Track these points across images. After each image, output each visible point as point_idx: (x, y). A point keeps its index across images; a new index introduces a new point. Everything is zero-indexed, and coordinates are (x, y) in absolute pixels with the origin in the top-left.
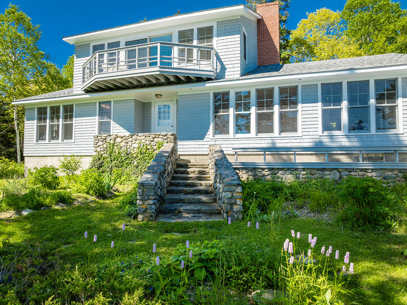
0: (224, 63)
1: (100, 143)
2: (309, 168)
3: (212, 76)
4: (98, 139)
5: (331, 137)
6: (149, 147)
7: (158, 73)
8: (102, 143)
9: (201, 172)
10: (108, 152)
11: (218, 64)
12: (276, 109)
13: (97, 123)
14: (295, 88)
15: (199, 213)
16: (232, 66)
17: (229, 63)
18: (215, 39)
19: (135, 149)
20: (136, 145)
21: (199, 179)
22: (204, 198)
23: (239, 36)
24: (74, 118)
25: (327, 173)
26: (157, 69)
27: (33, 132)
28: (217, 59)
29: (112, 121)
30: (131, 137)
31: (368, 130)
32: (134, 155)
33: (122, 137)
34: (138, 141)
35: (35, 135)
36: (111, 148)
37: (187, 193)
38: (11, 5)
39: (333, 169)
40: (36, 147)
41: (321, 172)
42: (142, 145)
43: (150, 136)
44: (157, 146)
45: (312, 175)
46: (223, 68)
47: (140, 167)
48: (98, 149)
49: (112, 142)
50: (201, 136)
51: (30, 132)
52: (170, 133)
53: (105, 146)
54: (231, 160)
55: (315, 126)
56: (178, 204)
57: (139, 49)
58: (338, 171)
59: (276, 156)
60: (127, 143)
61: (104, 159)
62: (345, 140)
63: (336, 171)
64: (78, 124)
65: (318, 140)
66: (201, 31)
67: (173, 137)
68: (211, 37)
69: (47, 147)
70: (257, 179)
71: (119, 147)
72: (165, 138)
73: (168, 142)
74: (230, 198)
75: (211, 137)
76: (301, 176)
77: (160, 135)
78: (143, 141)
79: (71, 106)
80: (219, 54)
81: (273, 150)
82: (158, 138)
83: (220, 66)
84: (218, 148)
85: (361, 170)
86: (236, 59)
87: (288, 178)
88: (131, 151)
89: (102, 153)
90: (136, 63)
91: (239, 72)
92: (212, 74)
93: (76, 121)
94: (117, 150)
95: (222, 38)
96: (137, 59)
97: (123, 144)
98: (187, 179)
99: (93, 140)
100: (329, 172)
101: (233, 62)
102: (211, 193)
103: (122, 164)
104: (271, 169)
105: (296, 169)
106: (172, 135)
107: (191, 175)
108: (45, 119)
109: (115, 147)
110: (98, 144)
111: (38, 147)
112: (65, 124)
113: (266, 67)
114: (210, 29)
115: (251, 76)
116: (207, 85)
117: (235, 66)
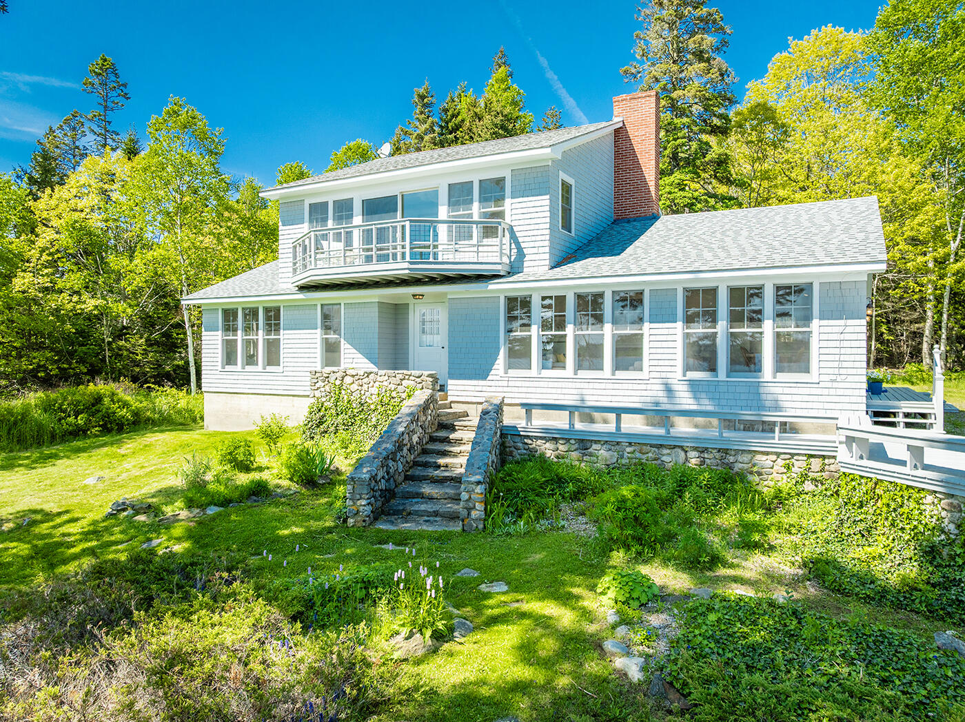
0: (523, 245)
1: (320, 384)
2: (638, 443)
3: (499, 271)
4: (316, 377)
6: (394, 394)
7: (407, 271)
8: (323, 384)
10: (333, 399)
11: (513, 246)
12: (608, 329)
13: (318, 341)
14: (640, 293)
15: (436, 516)
16: (535, 250)
17: (532, 244)
18: (508, 201)
19: (373, 397)
20: (374, 390)
23: (548, 197)
24: (281, 331)
25: (666, 451)
26: (406, 265)
27: (215, 351)
28: (511, 238)
29: (342, 340)
30: (368, 376)
31: (757, 372)
32: (372, 407)
33: (353, 376)
34: (377, 384)
35: (220, 355)
36: (337, 393)
37: (432, 481)
38: (172, 98)
39: (675, 447)
40: (221, 377)
41: (656, 450)
42: (384, 390)
43: (395, 377)
44: (406, 394)
45: (644, 454)
46: (521, 255)
47: (379, 427)
48: (318, 394)
49: (338, 382)
50: (482, 374)
51: (211, 351)
52: (426, 373)
53: (327, 388)
55: (672, 363)
56: (414, 500)
57: (378, 229)
58: (683, 450)
60: (362, 386)
61: (326, 410)
63: (679, 450)
64: (289, 341)
66: (485, 185)
67: (431, 380)
68: (503, 198)
69: (240, 377)
71: (349, 391)
72: (419, 380)
73: (423, 388)
74: (467, 500)
75: (501, 372)
76: (626, 454)
77: (410, 375)
78: (385, 383)
79: (278, 310)
80: (515, 229)
82: (408, 379)
83: (516, 251)
86: (543, 238)
88: (367, 400)
89: (324, 399)
90: (373, 253)
91: (547, 262)
92: (499, 267)
93: (285, 336)
94: (346, 397)
95: (521, 199)
96: (373, 246)
97: (354, 387)
99: (309, 379)
100: (668, 451)
101: (537, 244)
103: (353, 421)
104: (579, 441)
105: (618, 443)
106: (429, 376)
108: (235, 330)
109: (343, 392)
110: (318, 385)
111: (225, 377)
112: (268, 339)
113: (629, 222)
114: (500, 182)
115: (567, 270)
116: (491, 287)
117: (541, 250)
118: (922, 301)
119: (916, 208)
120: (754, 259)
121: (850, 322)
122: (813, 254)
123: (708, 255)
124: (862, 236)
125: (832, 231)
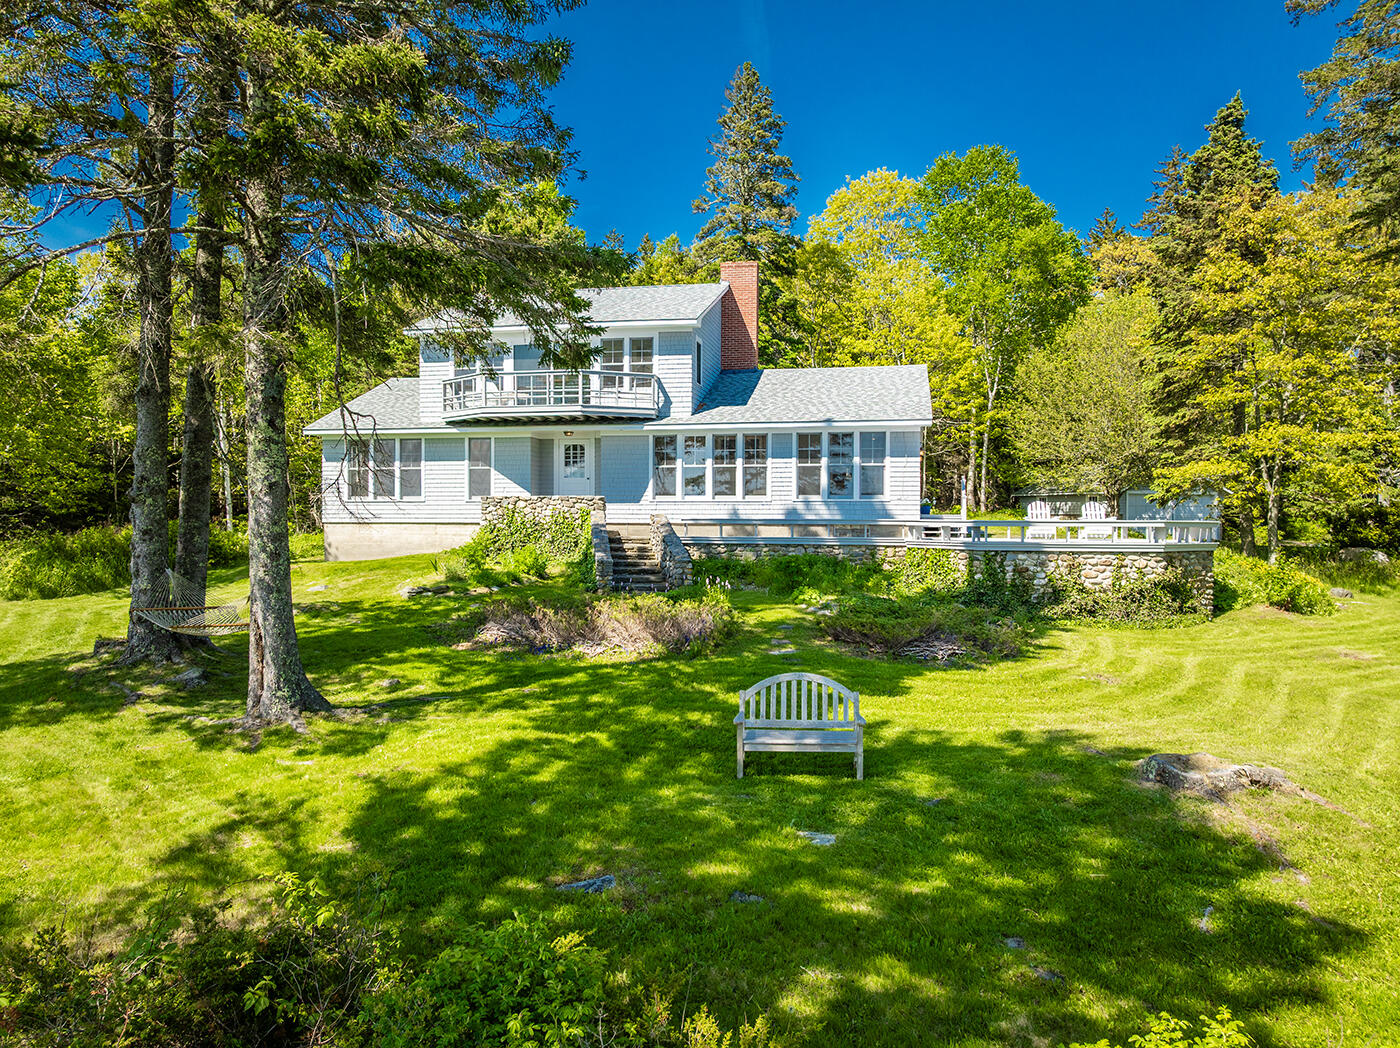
0: (669, 395)
1: (491, 508)
2: (773, 544)
3: (650, 415)
4: (487, 502)
5: (807, 503)
6: (567, 515)
8: (495, 508)
9: (640, 550)
10: (505, 521)
11: (661, 394)
12: (739, 463)
13: (467, 473)
14: (764, 437)
16: (680, 399)
17: (677, 393)
18: (656, 358)
19: (547, 518)
20: (549, 512)
21: (641, 557)
22: (652, 578)
23: (690, 356)
24: (423, 462)
26: (579, 408)
28: (659, 388)
29: (492, 470)
30: (540, 501)
31: (851, 495)
32: (546, 526)
33: (526, 501)
34: (551, 507)
36: (510, 515)
37: (631, 573)
39: (799, 545)
41: (785, 549)
42: (557, 512)
43: (568, 501)
44: (579, 515)
45: (776, 552)
46: (668, 402)
48: (489, 517)
49: (511, 506)
50: (636, 498)
53: (500, 512)
54: (680, 532)
55: (788, 489)
59: (738, 527)
60: (535, 509)
61: (499, 531)
62: (823, 507)
63: (804, 548)
64: (432, 472)
65: (790, 507)
66: (635, 343)
67: (601, 503)
68: (651, 355)
69: (375, 507)
70: (711, 557)
71: (522, 514)
75: (650, 498)
76: (762, 554)
78: (558, 506)
79: (417, 444)
80: (662, 381)
81: (735, 521)
83: (663, 399)
84: (664, 521)
85: (828, 546)
86: (686, 389)
87: (748, 556)
88: (541, 521)
89: (496, 522)
91: (690, 409)
92: (653, 412)
93: (428, 467)
94: (519, 519)
95: (667, 357)
97: (528, 510)
98: (627, 557)
100: (793, 549)
101: (681, 394)
102: (659, 572)
104: (726, 545)
105: (757, 545)
106: (600, 499)
107: (629, 553)
108: (365, 461)
109: (516, 515)
110: (489, 509)
112: (406, 470)
113: (734, 373)
114: (649, 342)
115: (706, 416)
116: (646, 428)
117: (685, 399)
118: (967, 445)
119: (958, 362)
120: (847, 414)
121: (910, 459)
122: (885, 412)
123: (813, 409)
124: (916, 399)
125: (897, 394)
